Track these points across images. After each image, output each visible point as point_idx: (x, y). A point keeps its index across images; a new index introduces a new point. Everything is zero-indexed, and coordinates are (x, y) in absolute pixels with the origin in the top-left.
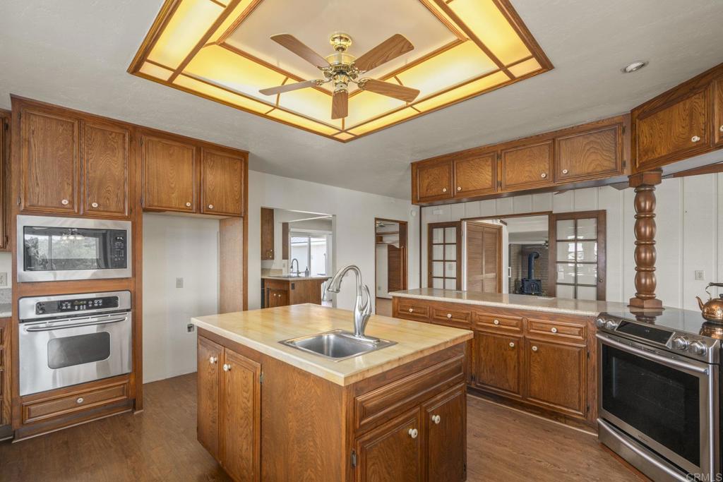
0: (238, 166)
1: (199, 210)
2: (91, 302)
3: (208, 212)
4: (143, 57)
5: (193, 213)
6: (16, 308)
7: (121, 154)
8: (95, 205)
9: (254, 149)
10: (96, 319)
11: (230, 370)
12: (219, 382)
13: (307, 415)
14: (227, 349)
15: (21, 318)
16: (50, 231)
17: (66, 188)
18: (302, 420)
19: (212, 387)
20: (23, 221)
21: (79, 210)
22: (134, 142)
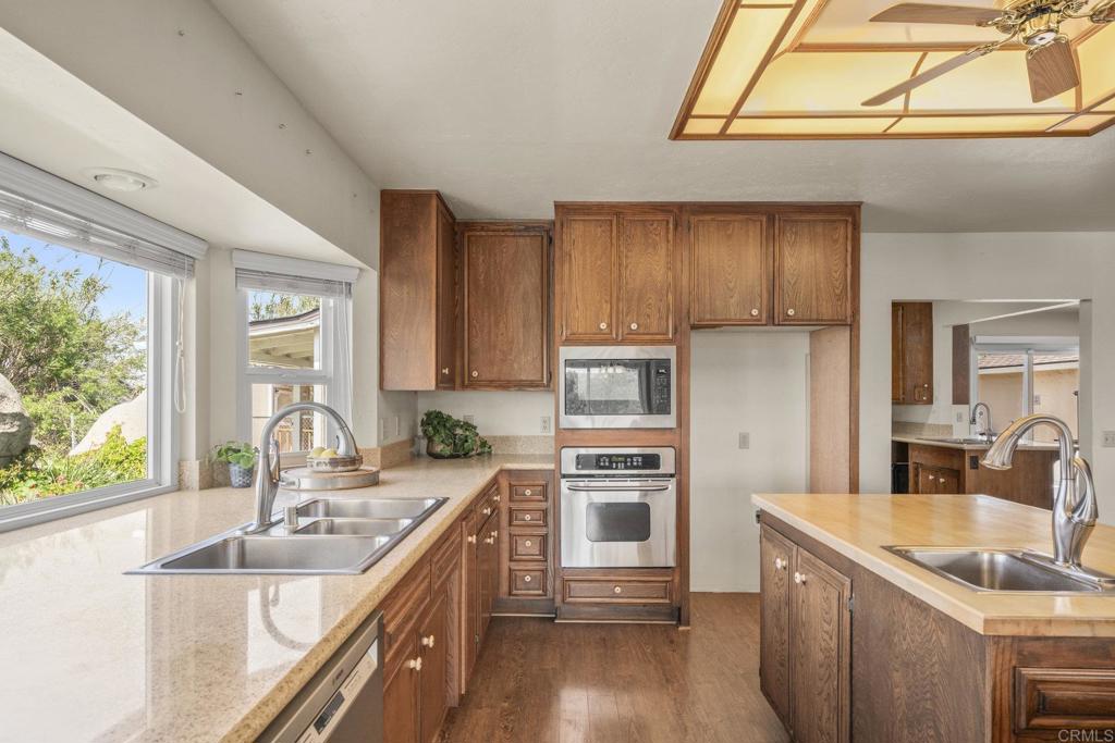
0: (841, 232)
1: (772, 320)
2: (629, 460)
3: (787, 321)
4: (686, 114)
5: (762, 325)
6: (558, 461)
7: (664, 250)
8: (634, 326)
9: (869, 193)
10: (637, 484)
11: (804, 583)
12: (789, 603)
13: (924, 679)
14: (801, 549)
15: (563, 472)
16: (588, 364)
17: (604, 306)
18: (916, 687)
19: (780, 608)
20: (566, 352)
21: (617, 335)
22: (680, 228)
